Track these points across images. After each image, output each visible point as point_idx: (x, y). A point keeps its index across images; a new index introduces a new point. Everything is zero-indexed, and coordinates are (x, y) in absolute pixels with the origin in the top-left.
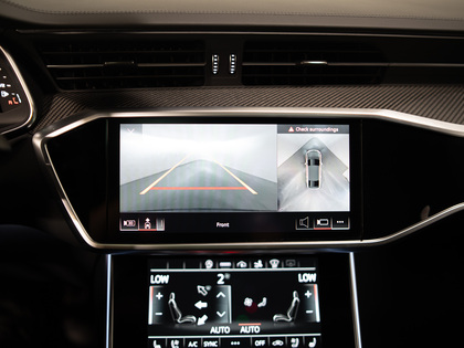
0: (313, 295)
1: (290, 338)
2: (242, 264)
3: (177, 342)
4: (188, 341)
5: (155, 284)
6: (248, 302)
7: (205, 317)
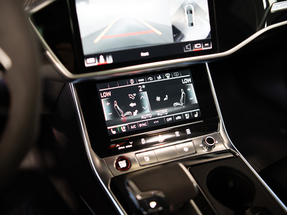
0: (191, 89)
1: (184, 114)
2: (150, 78)
3: (124, 128)
4: (130, 125)
5: (104, 98)
6: (158, 99)
7: (137, 111)
